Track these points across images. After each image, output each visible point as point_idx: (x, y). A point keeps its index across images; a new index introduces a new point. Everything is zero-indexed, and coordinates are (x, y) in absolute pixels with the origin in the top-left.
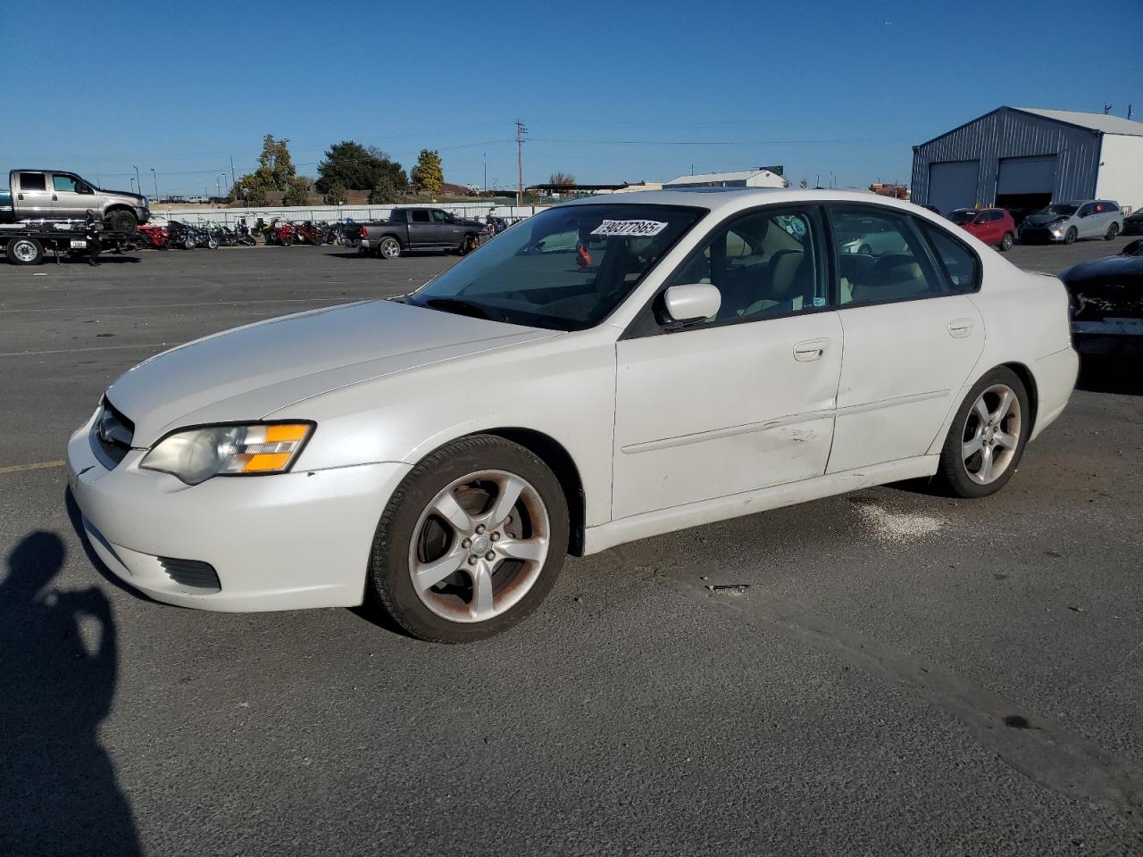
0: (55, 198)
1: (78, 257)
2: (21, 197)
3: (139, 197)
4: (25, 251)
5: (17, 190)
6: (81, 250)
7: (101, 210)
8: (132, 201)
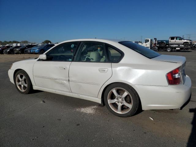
0: (175, 41)
1: (178, 51)
2: (170, 41)
3: (190, 40)
4: (169, 50)
5: (170, 40)
6: (179, 50)
7: (183, 43)
8: (188, 41)
